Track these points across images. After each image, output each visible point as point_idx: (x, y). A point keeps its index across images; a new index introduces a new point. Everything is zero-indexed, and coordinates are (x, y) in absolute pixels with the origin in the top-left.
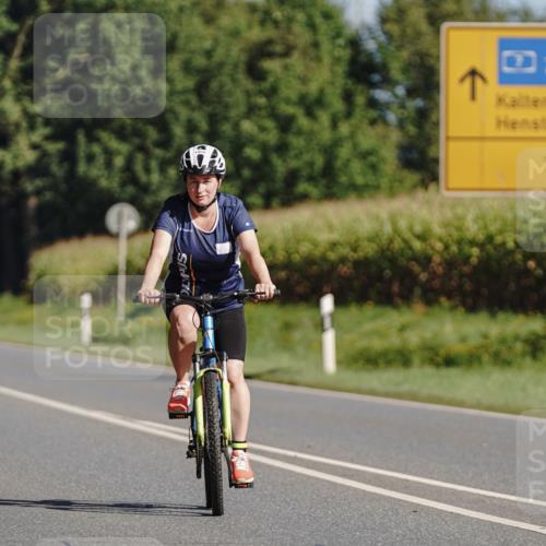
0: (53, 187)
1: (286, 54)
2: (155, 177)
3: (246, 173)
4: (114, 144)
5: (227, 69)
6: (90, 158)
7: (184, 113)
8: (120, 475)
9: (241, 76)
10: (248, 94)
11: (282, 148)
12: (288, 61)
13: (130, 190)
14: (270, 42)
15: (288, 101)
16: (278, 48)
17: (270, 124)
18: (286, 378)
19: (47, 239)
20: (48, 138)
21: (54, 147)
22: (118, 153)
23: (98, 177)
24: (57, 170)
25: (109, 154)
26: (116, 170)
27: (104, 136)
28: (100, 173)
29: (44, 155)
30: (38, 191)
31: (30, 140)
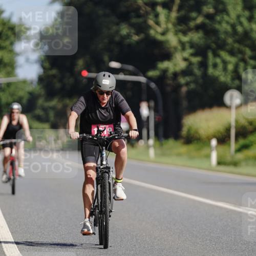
0: (195, 82)
4: (228, 58)
6: (215, 66)
8: (233, 236)
13: (237, 82)
19: (193, 109)
20: (193, 55)
21: (195, 60)
22: (230, 62)
23: (219, 76)
24: (197, 72)
25: (225, 63)
26: (229, 72)
27: (222, 53)
28: (220, 74)
29: (190, 64)
30: (187, 84)
31: (182, 56)
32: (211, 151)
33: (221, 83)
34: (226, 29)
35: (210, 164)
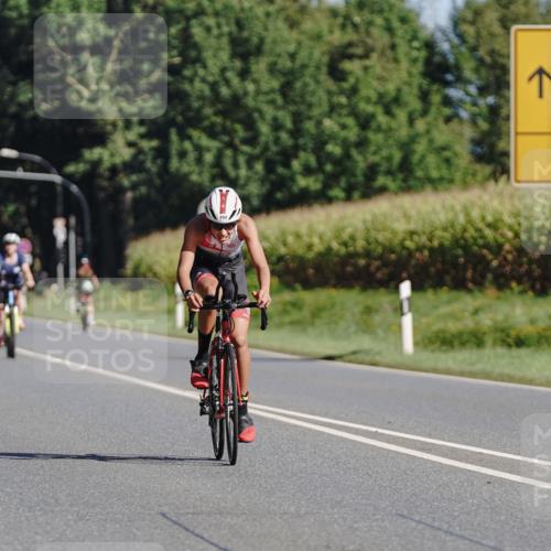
0: (148, 182)
1: (366, 56)
2: (243, 172)
3: (329, 167)
4: (205, 141)
5: (310, 70)
6: (182, 155)
7: (269, 112)
9: (324, 77)
10: (330, 93)
11: (362, 144)
12: (367, 62)
14: (350, 45)
15: (368, 100)
16: (359, 51)
17: (350, 121)
18: (368, 359)
19: (143, 231)
20: (142, 136)
21: (146, 145)
22: (208, 150)
23: (190, 173)
24: (151, 166)
25: (199, 149)
26: (206, 165)
27: (195, 134)
28: (192, 169)
29: (140, 151)
30: (134, 187)
31: (126, 139)
32: (176, 303)
33: (194, 184)
34: (202, 91)
35: (174, 326)
